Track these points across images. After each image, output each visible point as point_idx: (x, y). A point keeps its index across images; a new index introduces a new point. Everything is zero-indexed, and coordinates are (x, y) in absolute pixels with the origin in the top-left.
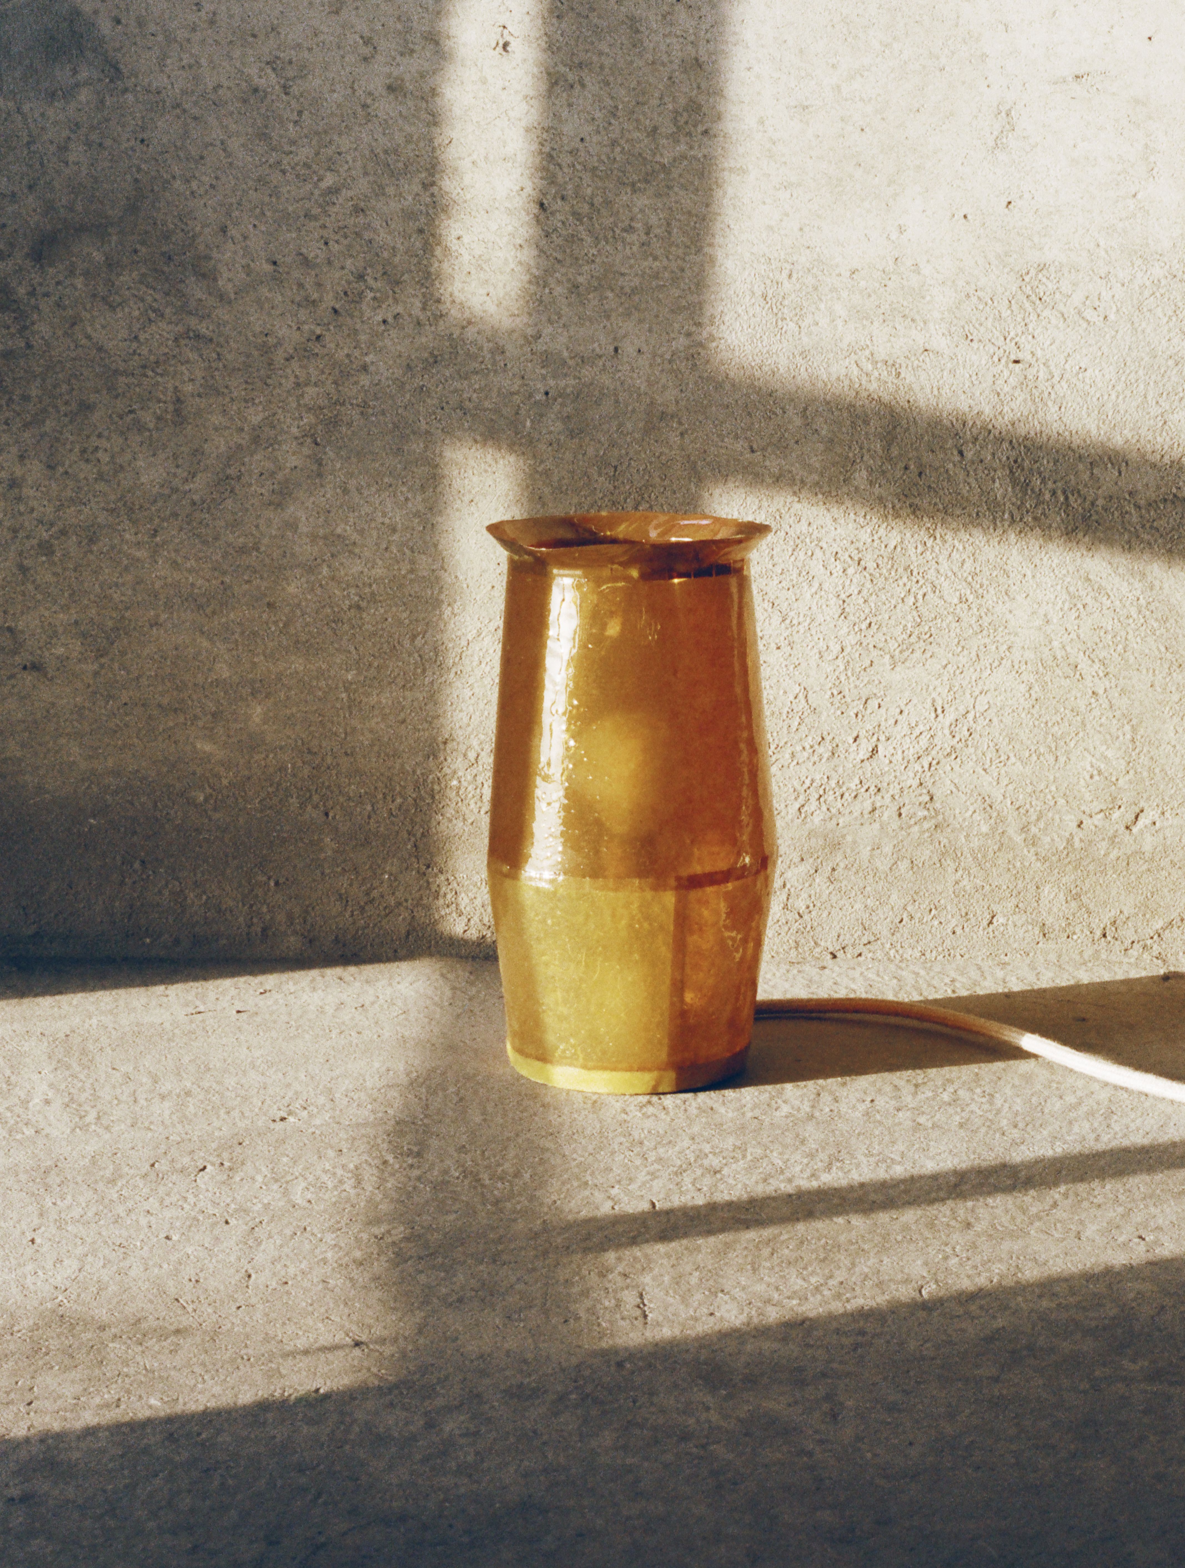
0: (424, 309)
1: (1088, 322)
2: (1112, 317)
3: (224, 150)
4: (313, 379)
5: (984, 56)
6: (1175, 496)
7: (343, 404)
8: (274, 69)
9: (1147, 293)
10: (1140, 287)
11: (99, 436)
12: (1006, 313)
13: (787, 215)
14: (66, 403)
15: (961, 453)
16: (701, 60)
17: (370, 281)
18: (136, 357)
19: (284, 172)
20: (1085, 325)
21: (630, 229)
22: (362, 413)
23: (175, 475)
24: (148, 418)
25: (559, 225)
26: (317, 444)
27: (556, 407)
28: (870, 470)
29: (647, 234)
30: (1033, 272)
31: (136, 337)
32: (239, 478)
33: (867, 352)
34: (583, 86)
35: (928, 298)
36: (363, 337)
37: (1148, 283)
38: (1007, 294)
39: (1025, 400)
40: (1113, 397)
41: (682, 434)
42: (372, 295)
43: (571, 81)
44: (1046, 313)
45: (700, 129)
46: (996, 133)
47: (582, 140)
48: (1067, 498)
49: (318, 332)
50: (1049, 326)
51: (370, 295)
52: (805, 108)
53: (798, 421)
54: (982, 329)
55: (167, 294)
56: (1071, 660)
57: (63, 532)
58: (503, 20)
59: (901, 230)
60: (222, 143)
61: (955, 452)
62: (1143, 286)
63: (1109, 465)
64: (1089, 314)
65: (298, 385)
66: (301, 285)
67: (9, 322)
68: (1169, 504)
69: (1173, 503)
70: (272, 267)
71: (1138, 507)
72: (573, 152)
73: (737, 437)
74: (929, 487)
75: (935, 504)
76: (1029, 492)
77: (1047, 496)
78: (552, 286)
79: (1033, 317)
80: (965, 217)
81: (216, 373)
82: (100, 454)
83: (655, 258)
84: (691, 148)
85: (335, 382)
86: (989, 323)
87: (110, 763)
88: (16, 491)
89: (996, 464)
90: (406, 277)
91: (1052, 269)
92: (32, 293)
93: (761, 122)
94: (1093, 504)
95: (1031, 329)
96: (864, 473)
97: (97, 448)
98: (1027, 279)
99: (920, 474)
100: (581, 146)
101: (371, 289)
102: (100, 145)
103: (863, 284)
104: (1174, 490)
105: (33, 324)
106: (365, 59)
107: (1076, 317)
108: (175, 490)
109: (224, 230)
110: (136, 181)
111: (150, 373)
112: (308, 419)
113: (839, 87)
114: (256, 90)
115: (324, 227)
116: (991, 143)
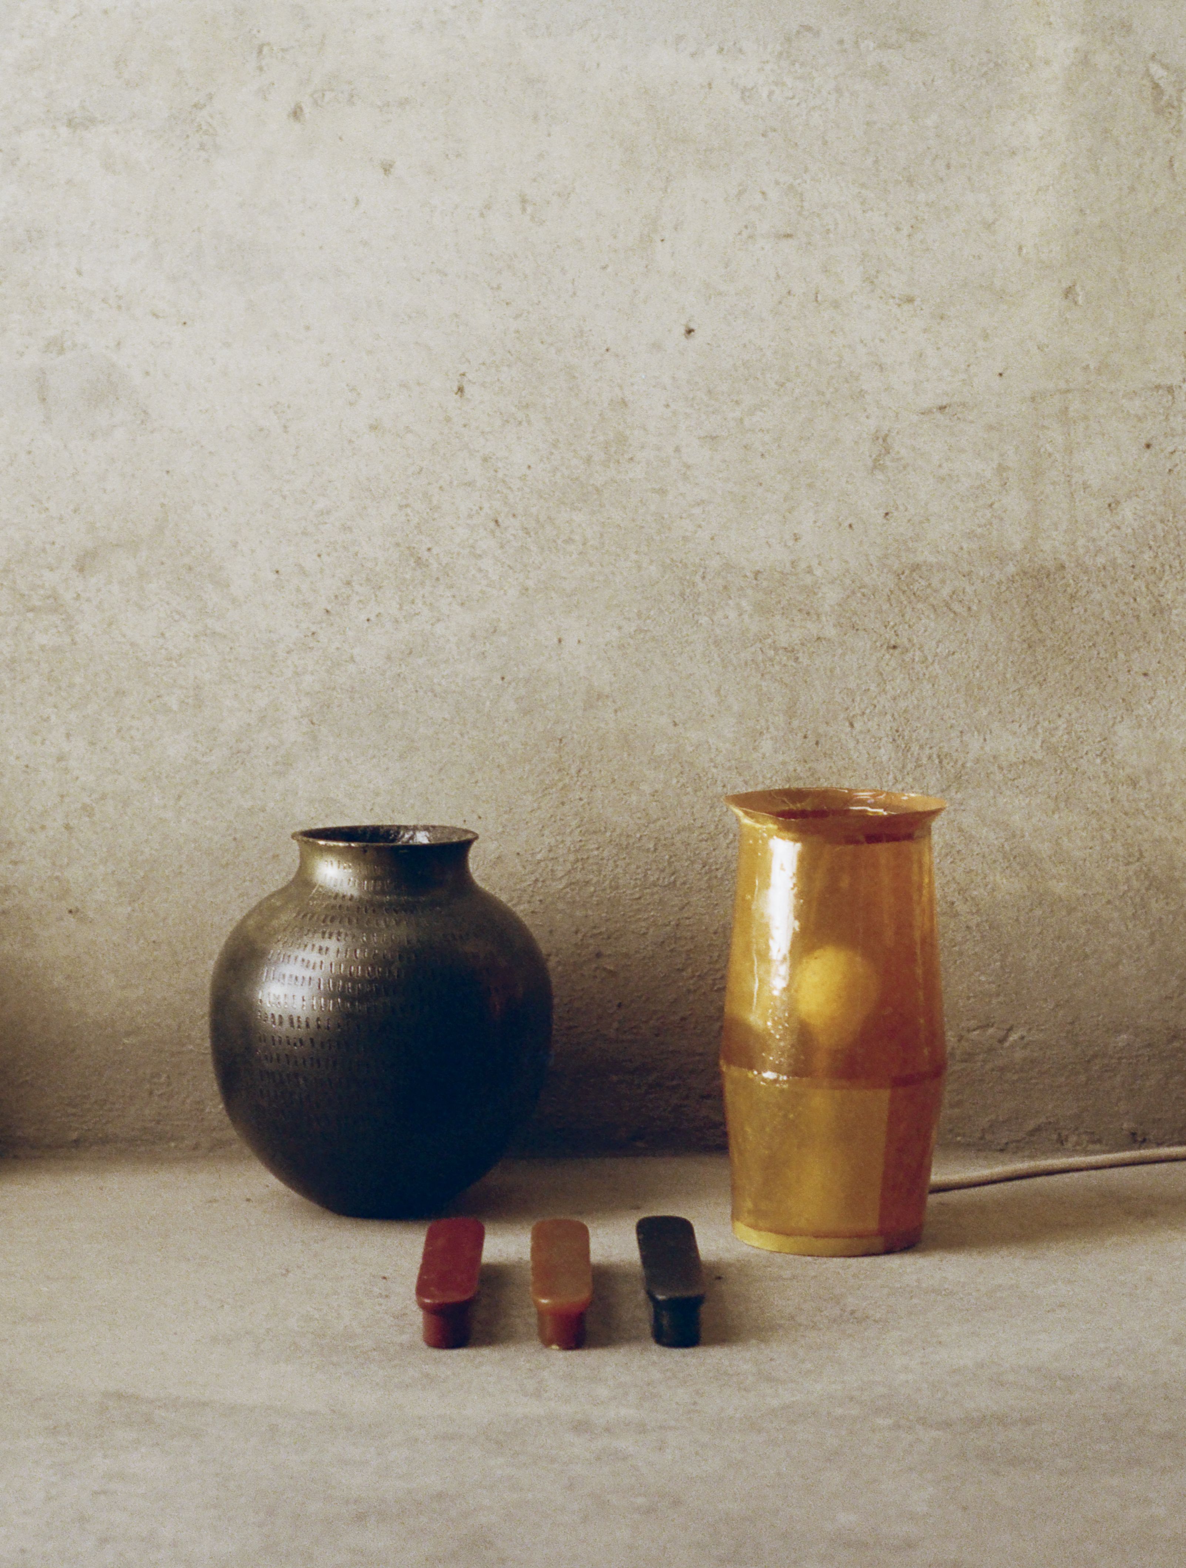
0: (401, 608)
1: (955, 613)
2: (975, 608)
3: (235, 478)
4: (310, 669)
5: (862, 393)
6: (1032, 758)
7: (334, 689)
8: (276, 413)
9: (1003, 588)
10: (998, 583)
11: (133, 717)
12: (886, 607)
13: (700, 526)
14: (105, 690)
15: (852, 725)
16: (626, 400)
17: (357, 587)
18: (163, 651)
19: (284, 497)
20: (952, 615)
21: (569, 541)
22: (350, 697)
23: (196, 749)
24: (173, 702)
25: (512, 538)
26: (313, 723)
27: (511, 690)
28: (774, 739)
29: (584, 544)
30: (907, 572)
31: (163, 634)
32: (248, 752)
33: (769, 641)
34: (529, 422)
35: (820, 595)
36: (350, 634)
37: (1003, 579)
38: (887, 590)
39: (904, 679)
40: (978, 674)
41: (616, 711)
42: (358, 598)
43: (520, 419)
44: (920, 606)
45: (627, 456)
46: (874, 456)
47: (529, 467)
48: (940, 762)
49: (313, 629)
50: (922, 616)
51: (356, 598)
52: (713, 438)
53: (713, 700)
54: (866, 620)
55: (188, 598)
56: (949, 899)
57: (103, 797)
58: (463, 368)
59: (796, 538)
60: (234, 473)
61: (847, 724)
62: (1000, 583)
63: (976, 733)
64: (956, 607)
65: (297, 674)
66: (298, 590)
67: (58, 622)
68: (1027, 765)
69: (1031, 765)
70: (275, 576)
71: (1001, 768)
72: (523, 478)
73: (662, 713)
74: (825, 754)
75: (831, 767)
76: (909, 756)
77: (924, 761)
78: (506, 588)
79: (909, 609)
80: (850, 526)
81: (229, 664)
82: (133, 732)
83: (591, 564)
84: (619, 472)
85: (328, 671)
86: (872, 615)
87: (141, 992)
88: (64, 763)
89: (882, 733)
90: (385, 583)
91: (924, 568)
92: (78, 597)
93: (677, 450)
94: (963, 766)
95: (907, 619)
96: (770, 742)
97: (130, 728)
98: (903, 577)
99: (817, 743)
100: (528, 472)
101: (357, 593)
102: (133, 476)
103: (765, 584)
104: (1031, 754)
105: (77, 623)
106: (351, 404)
107: (945, 609)
108: (196, 762)
109: (235, 545)
110: (163, 505)
111: (174, 664)
112: (306, 702)
113: (741, 420)
114: (261, 430)
115: (317, 542)
116: (870, 463)
